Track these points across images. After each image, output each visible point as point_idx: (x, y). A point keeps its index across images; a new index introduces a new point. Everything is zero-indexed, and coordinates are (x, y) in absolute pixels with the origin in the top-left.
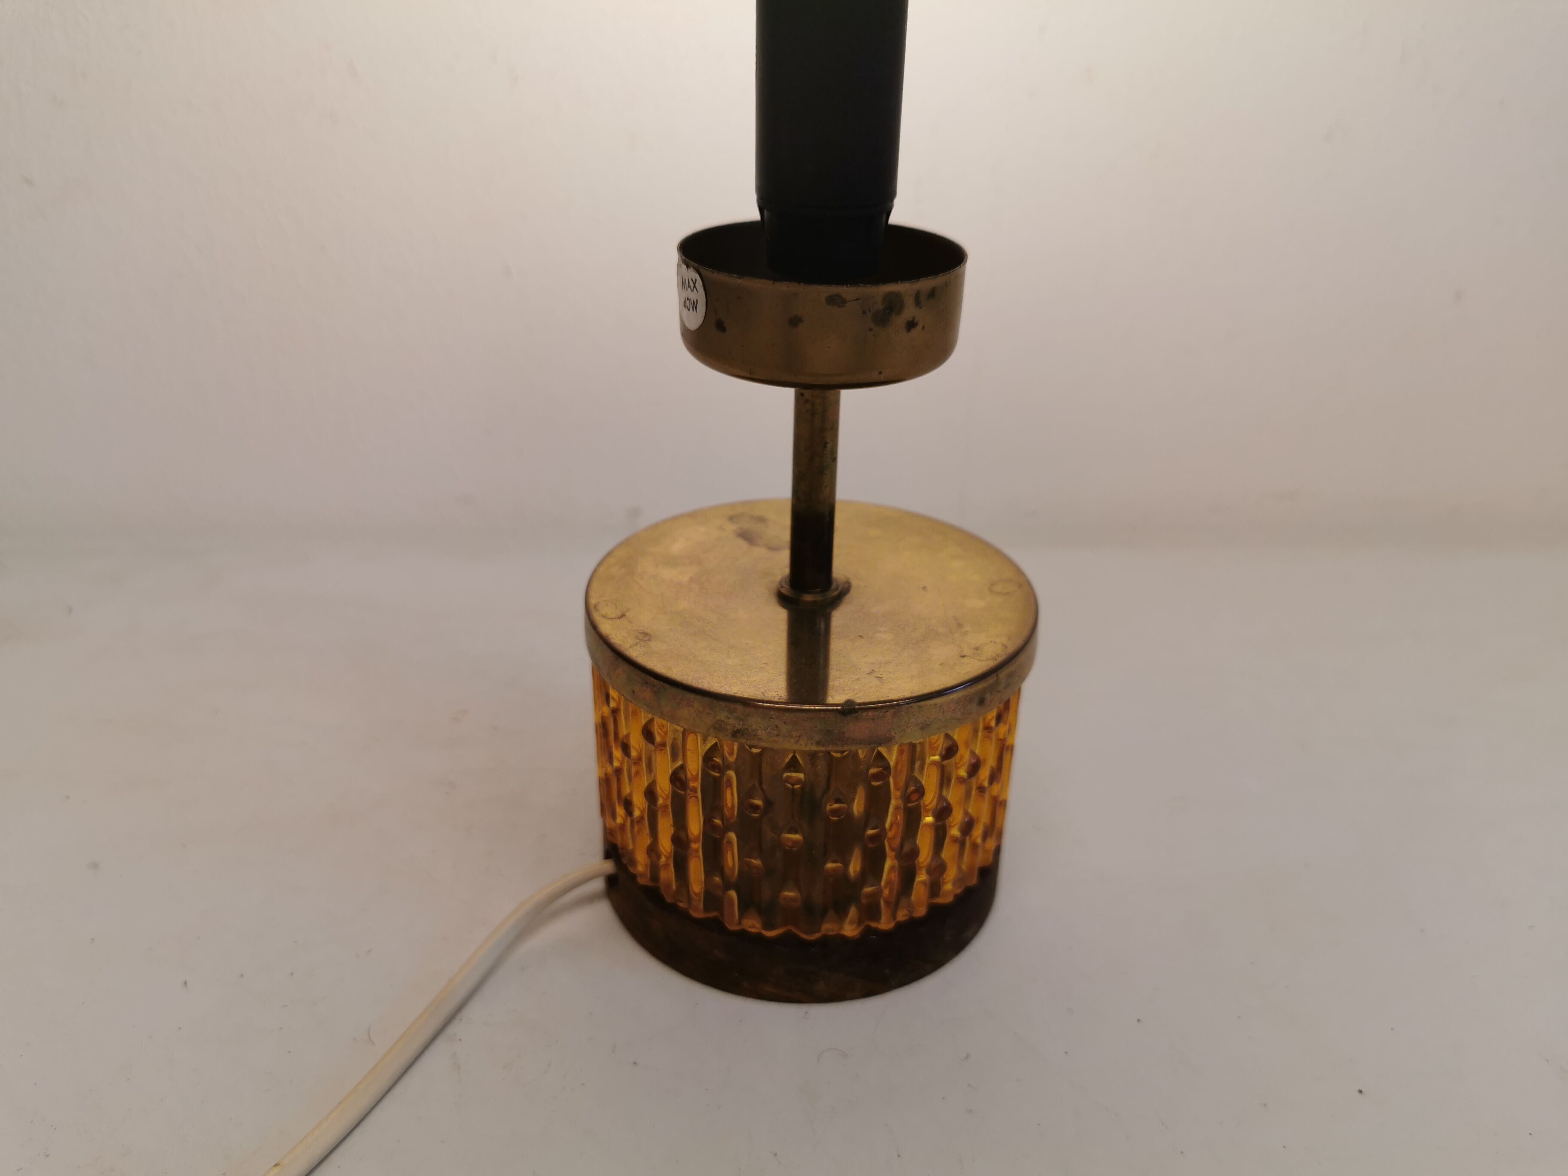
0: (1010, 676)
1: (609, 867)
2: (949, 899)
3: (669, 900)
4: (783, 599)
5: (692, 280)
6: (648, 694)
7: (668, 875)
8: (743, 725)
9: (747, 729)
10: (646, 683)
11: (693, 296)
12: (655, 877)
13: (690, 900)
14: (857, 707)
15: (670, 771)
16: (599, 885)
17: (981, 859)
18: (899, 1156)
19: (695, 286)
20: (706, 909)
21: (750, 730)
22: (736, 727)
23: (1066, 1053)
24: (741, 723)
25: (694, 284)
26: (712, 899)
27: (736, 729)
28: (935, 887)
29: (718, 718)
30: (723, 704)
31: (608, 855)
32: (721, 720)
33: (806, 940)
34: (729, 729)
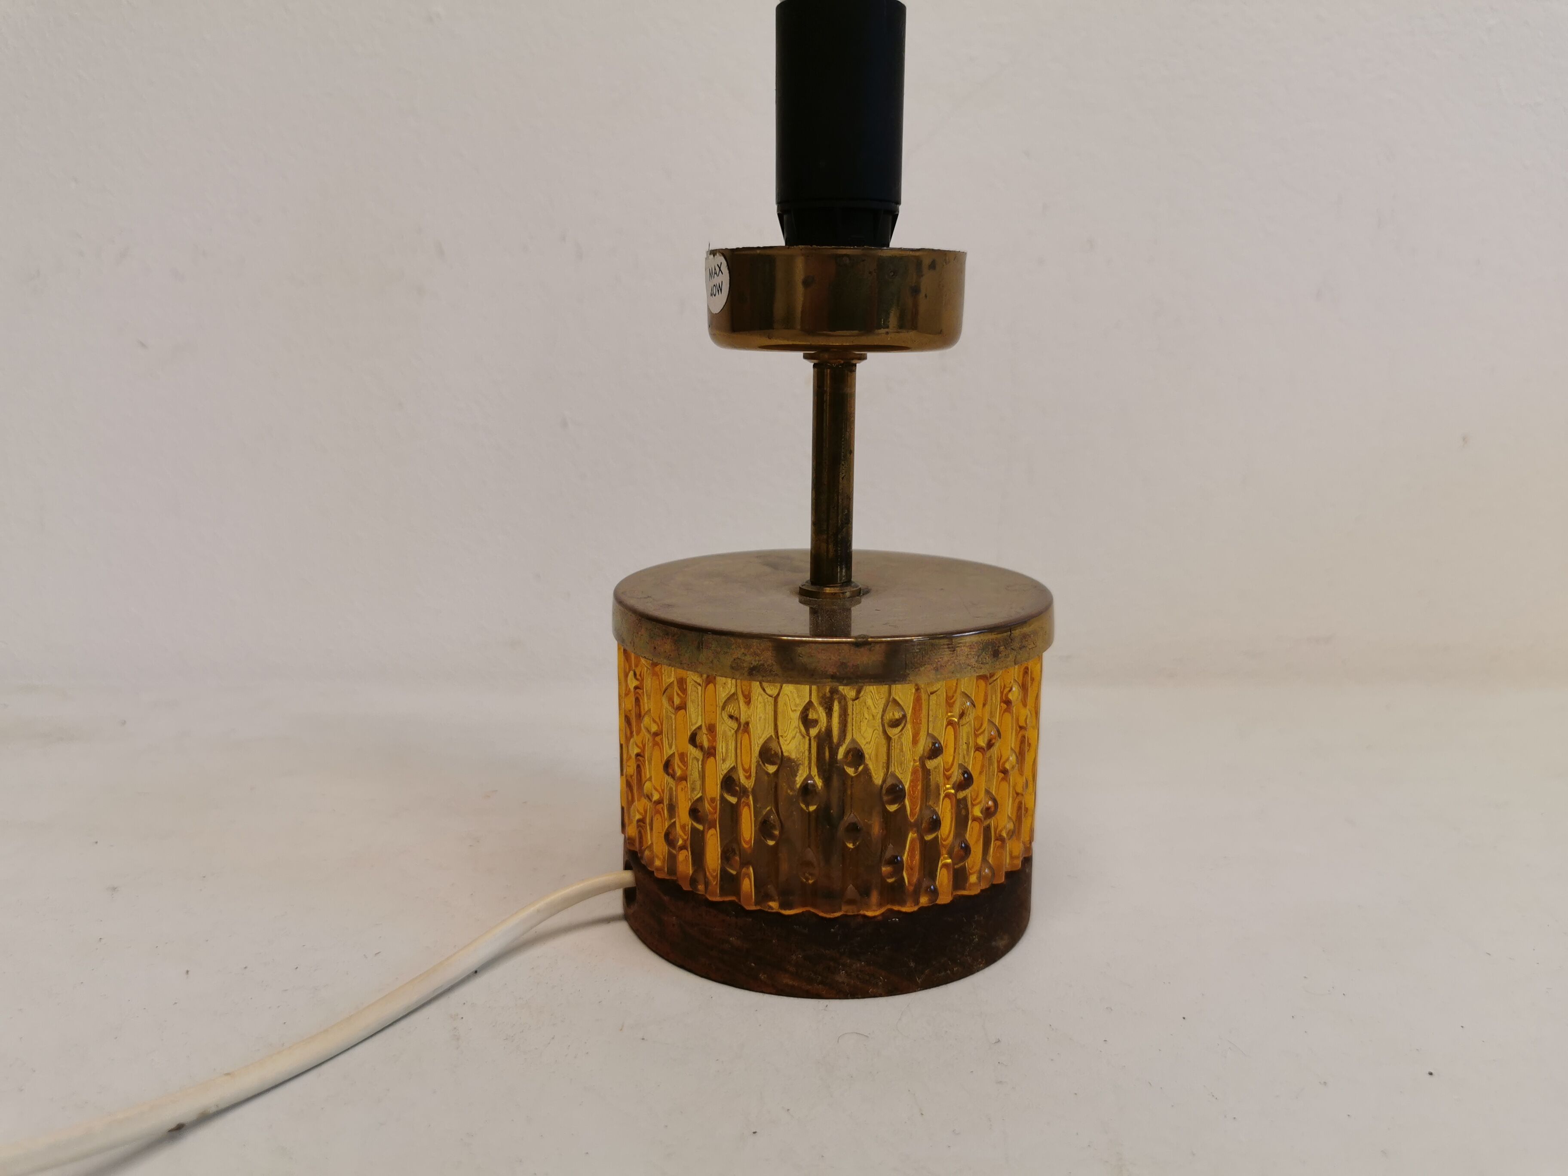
0: (1025, 636)
1: (628, 877)
2: (975, 891)
3: (686, 887)
4: (804, 594)
5: (718, 265)
6: (668, 646)
7: (685, 863)
8: (759, 661)
9: (763, 665)
10: (667, 634)
11: (717, 280)
12: (672, 870)
13: (707, 884)
14: (870, 640)
15: (689, 734)
16: (615, 903)
18: (922, 1114)
19: (720, 270)
20: (723, 892)
21: (766, 666)
22: (752, 664)
23: (1105, 1041)
24: (757, 658)
25: (720, 268)
26: (730, 882)
27: (752, 666)
28: (959, 877)
29: (735, 656)
30: (740, 641)
31: (627, 867)
32: (738, 658)
33: (825, 919)
34: (746, 667)
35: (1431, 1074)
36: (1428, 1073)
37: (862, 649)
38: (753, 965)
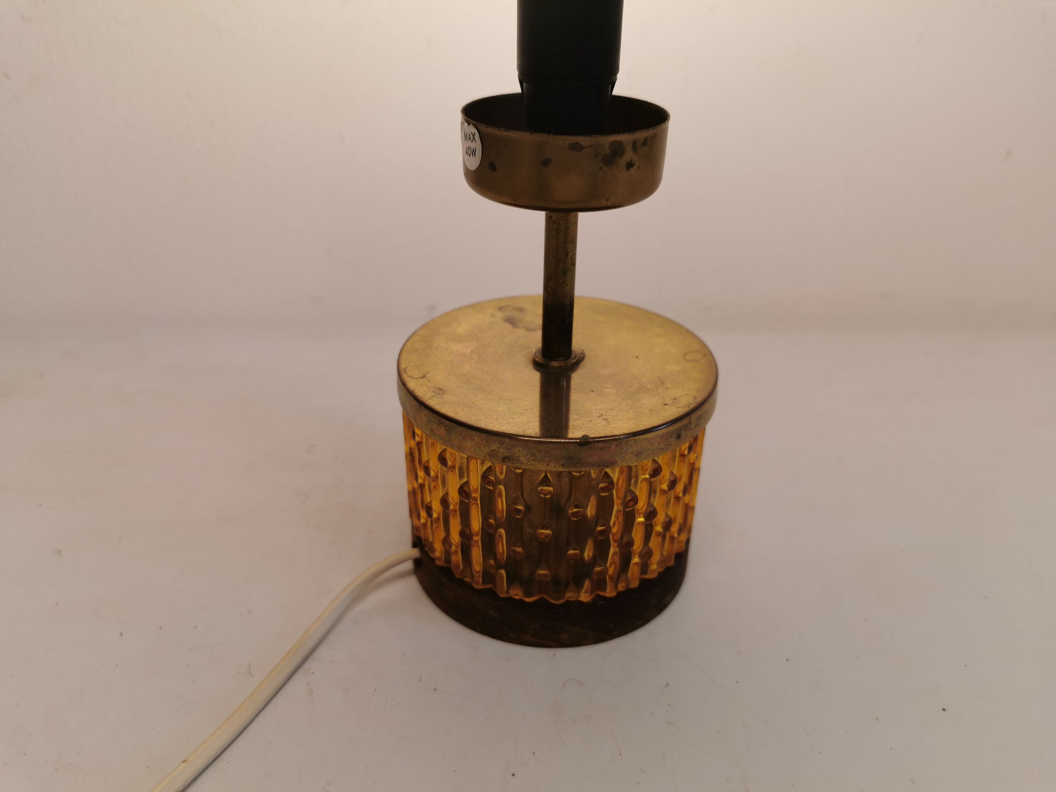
0: (699, 418)
1: (416, 553)
2: (655, 575)
3: (458, 576)
4: (537, 365)
5: (472, 133)
6: (442, 432)
7: (457, 558)
8: (509, 453)
9: (512, 456)
10: (441, 424)
11: (473, 145)
12: (448, 560)
13: (472, 576)
14: (590, 440)
15: (459, 486)
16: (409, 565)
17: (676, 548)
18: (620, 754)
19: (474, 138)
20: (484, 582)
21: (515, 456)
22: (504, 454)
23: (737, 682)
24: (509, 451)
25: (474, 137)
26: (488, 576)
27: (504, 456)
28: (644, 567)
29: (492, 448)
30: (495, 438)
31: (415, 545)
32: (494, 450)
33: (554, 604)
34: (500, 456)
35: (944, 710)
36: (942, 708)
37: (585, 448)
38: (505, 628)
